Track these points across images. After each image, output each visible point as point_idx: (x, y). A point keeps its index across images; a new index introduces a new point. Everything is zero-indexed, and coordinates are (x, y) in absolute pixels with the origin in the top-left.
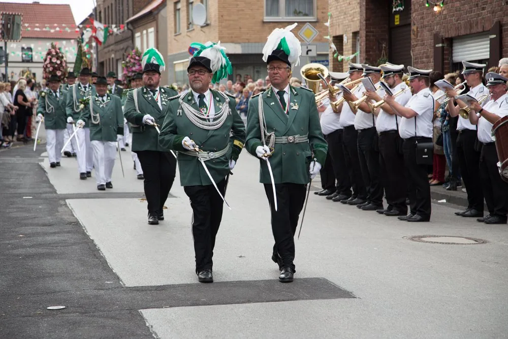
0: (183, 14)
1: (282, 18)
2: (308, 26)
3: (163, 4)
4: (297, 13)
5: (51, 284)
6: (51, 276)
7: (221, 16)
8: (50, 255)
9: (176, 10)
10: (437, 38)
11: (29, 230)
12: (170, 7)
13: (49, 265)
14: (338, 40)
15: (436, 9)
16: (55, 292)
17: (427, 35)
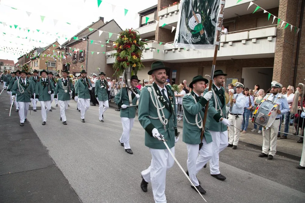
0: (33, 64)
1: (50, 66)
2: (54, 68)
3: (30, 62)
4: (53, 66)
5: (7, 106)
6: (6, 105)
7: (40, 65)
8: (7, 102)
9: (32, 63)
10: (73, 72)
11: (3, 98)
12: (31, 63)
13: (6, 103)
14: (59, 71)
15: (73, 68)
16: (7, 107)
17: (72, 72)
